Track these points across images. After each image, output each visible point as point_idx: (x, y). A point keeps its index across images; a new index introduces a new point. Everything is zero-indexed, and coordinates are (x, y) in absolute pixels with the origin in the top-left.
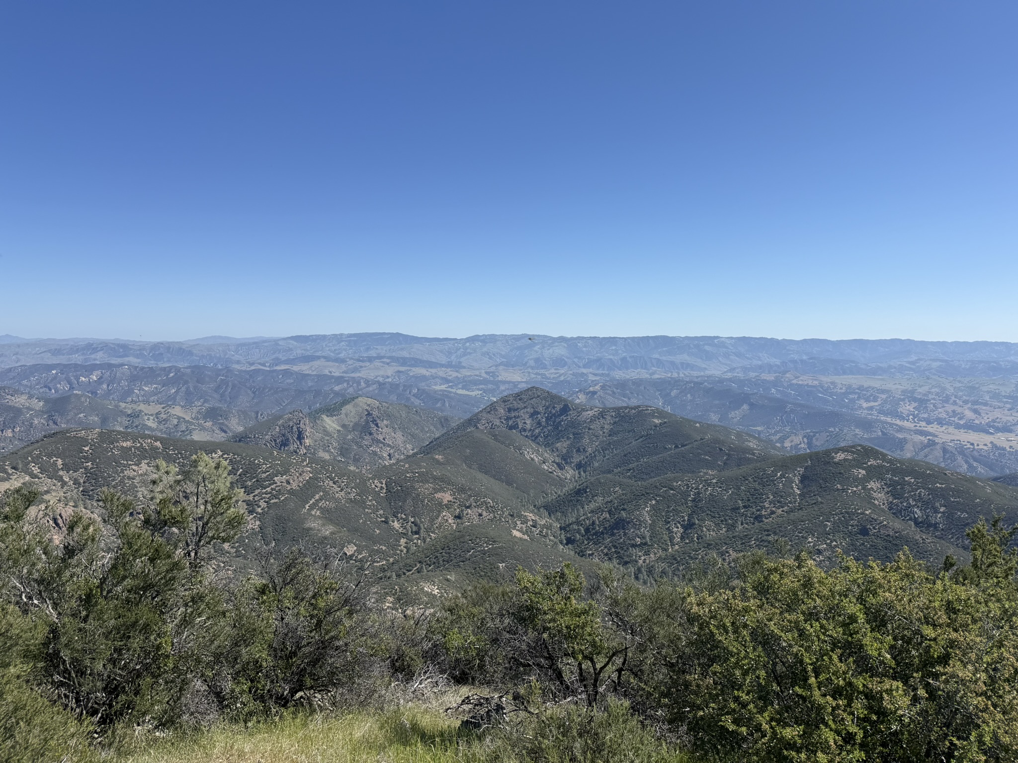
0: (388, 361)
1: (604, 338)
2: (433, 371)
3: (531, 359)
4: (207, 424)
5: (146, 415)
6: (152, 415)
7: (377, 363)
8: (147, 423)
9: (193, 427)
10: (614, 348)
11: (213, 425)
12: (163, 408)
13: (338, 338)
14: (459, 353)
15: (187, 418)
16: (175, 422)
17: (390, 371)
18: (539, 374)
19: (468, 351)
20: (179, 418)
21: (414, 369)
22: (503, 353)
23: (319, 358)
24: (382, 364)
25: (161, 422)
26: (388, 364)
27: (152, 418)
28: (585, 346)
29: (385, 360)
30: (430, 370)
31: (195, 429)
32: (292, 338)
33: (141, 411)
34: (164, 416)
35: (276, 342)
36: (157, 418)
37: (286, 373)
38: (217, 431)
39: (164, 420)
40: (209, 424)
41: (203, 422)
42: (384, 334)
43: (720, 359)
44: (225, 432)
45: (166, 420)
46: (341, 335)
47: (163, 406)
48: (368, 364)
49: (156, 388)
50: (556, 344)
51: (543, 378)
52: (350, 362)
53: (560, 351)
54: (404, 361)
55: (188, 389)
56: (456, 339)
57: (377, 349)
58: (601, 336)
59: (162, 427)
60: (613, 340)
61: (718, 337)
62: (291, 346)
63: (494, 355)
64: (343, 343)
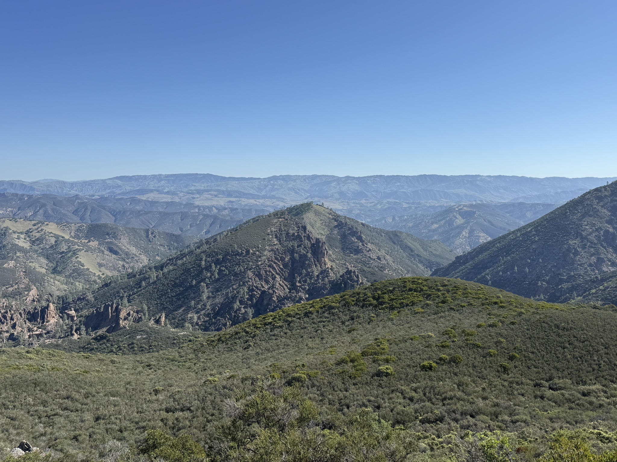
0: (215, 193)
1: (388, 176)
2: (262, 201)
3: (336, 193)
4: (91, 243)
5: (14, 232)
6: (22, 233)
7: (206, 195)
8: (17, 242)
9: (77, 247)
10: (399, 184)
11: (99, 244)
12: (34, 225)
13: (159, 178)
14: (268, 189)
15: (67, 237)
16: (53, 240)
17: (222, 201)
18: (357, 203)
19: (276, 187)
20: (57, 237)
21: (243, 200)
22: (306, 189)
23: (151, 191)
24: (210, 196)
25: (34, 242)
26: (216, 196)
27: (22, 236)
28: (374, 183)
29: (212, 193)
30: (258, 200)
31: (80, 250)
32: (117, 178)
33: (7, 228)
34: (38, 235)
35: (104, 181)
36: (29, 237)
37: (133, 201)
38: (106, 252)
39: (37, 240)
40: (94, 244)
41: (87, 241)
42: (197, 174)
43: (492, 192)
44: (116, 253)
45: (40, 240)
46: (160, 175)
47: (33, 222)
48: (198, 196)
49: (12, 211)
50: (349, 181)
51: (361, 206)
52: (181, 195)
53: (355, 187)
54: (229, 194)
55: (46, 212)
56: (259, 179)
57: (195, 186)
58: (386, 175)
59: (36, 248)
60: (396, 178)
61: (479, 176)
62: (119, 184)
63: (299, 190)
64: (163, 182)
